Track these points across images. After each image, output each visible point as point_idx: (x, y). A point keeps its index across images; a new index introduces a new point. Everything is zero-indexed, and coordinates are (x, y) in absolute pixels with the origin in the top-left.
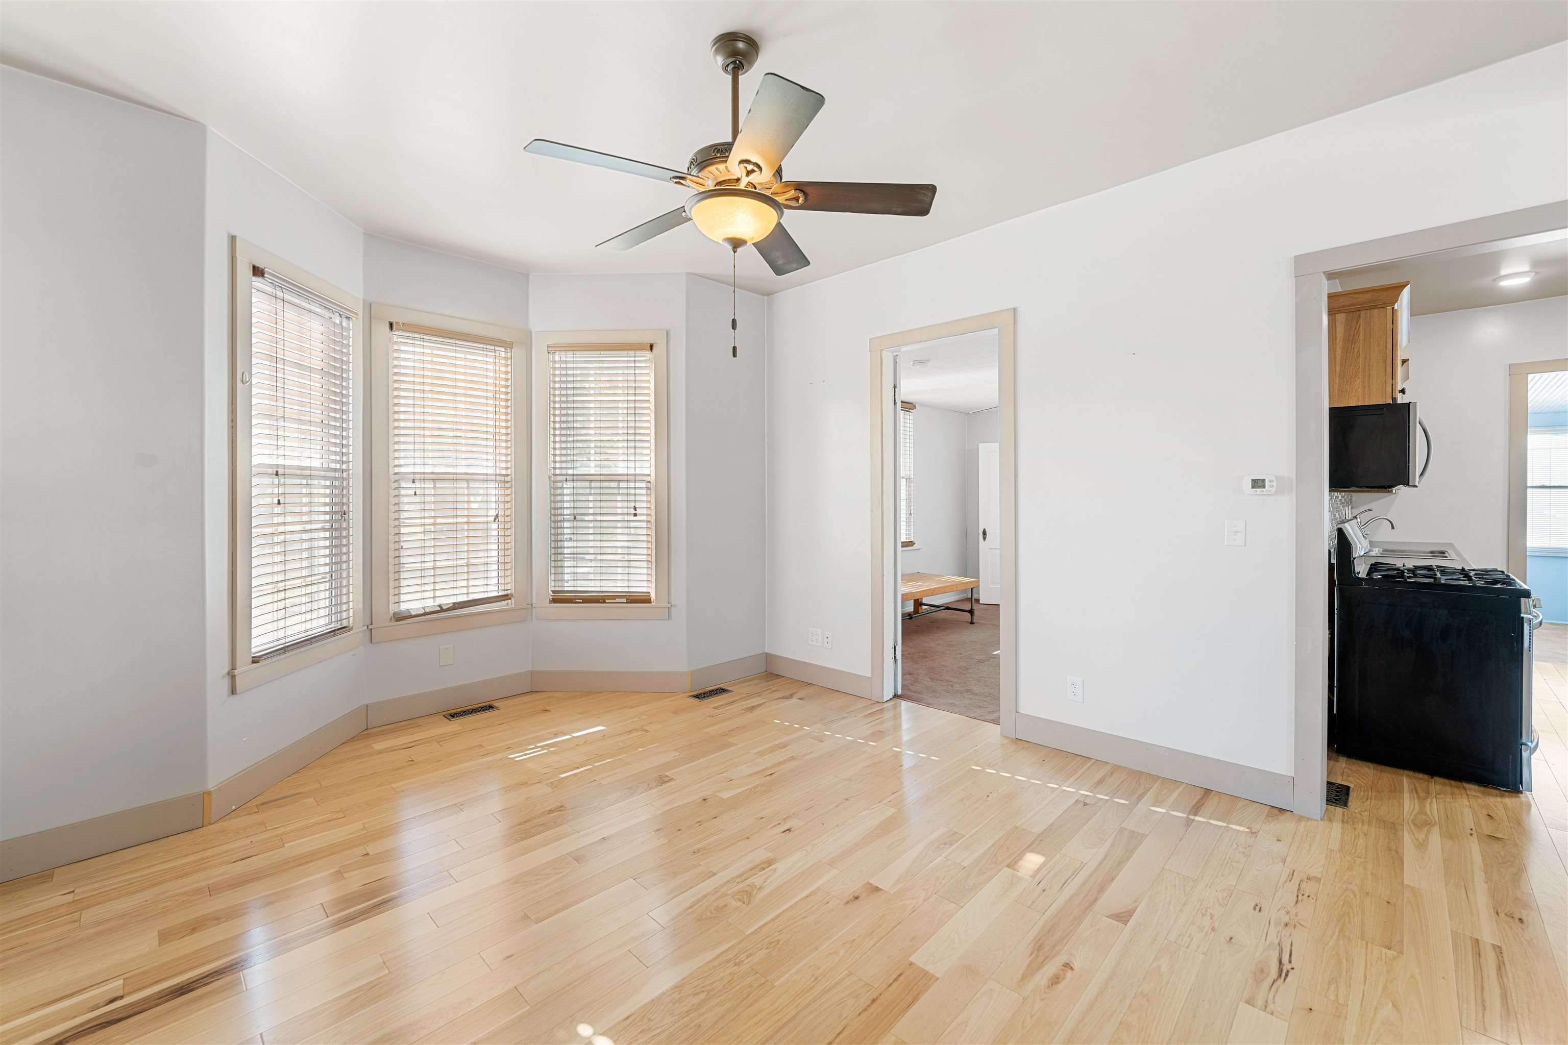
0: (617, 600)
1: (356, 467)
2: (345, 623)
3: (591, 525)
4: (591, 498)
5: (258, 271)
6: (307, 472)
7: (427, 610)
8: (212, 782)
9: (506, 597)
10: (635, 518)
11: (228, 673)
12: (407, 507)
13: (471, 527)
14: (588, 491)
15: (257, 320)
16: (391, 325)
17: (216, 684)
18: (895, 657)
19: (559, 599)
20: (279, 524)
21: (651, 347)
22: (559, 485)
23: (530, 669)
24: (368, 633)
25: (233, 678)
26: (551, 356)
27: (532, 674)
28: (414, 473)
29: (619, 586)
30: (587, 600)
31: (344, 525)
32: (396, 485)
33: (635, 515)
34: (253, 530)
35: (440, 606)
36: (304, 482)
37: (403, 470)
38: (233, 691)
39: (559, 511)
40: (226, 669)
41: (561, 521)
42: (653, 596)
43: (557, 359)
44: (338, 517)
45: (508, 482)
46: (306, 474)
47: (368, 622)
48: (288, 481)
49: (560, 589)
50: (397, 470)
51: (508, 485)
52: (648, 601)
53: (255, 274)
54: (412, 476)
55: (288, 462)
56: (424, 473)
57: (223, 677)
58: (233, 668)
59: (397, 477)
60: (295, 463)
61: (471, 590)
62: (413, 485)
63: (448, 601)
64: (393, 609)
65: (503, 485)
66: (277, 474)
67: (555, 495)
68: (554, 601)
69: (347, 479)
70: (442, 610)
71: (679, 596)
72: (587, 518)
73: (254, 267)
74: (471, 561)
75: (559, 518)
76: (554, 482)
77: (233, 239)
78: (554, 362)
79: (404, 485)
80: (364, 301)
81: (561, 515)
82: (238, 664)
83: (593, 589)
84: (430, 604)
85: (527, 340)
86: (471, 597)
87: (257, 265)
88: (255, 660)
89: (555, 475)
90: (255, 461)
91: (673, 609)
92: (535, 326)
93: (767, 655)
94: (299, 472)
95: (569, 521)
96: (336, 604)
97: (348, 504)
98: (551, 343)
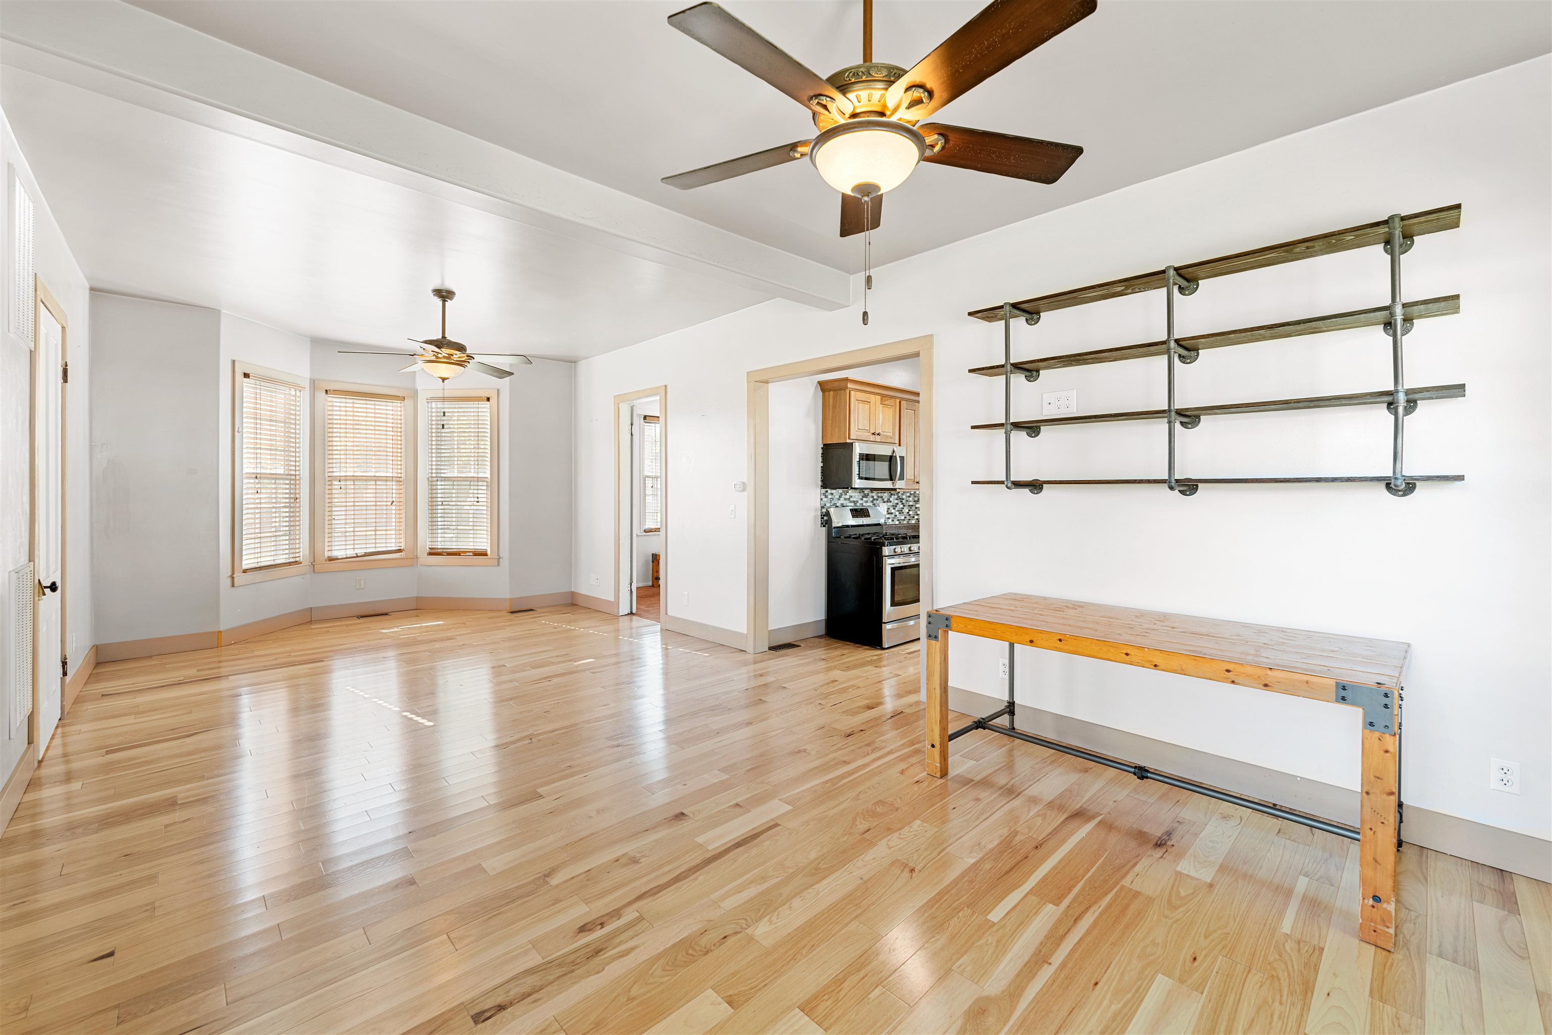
0: (467, 554)
1: (305, 473)
2: (297, 559)
3: (454, 508)
4: (454, 491)
5: (246, 375)
6: (274, 476)
7: (348, 556)
8: (222, 628)
9: (400, 551)
10: (478, 504)
11: (231, 576)
12: (336, 496)
13: (378, 508)
14: (451, 487)
15: (246, 394)
16: (327, 391)
17: (225, 581)
18: (631, 590)
19: (433, 553)
20: (258, 503)
21: (488, 399)
22: (434, 483)
23: (415, 595)
24: (312, 566)
25: (233, 578)
26: (430, 405)
27: (418, 599)
28: (340, 476)
29: (471, 546)
30: (449, 554)
31: (298, 505)
32: (330, 483)
33: (478, 502)
34: (244, 506)
35: (356, 554)
36: (273, 481)
37: (335, 474)
38: (233, 585)
39: (434, 499)
40: (230, 574)
41: (436, 505)
42: (489, 553)
43: (434, 406)
44: (292, 500)
45: (401, 481)
46: (275, 477)
47: (312, 561)
48: (262, 481)
49: (435, 547)
50: (331, 474)
51: (401, 483)
52: (486, 555)
53: (245, 377)
54: (339, 478)
55: (263, 471)
56: (346, 476)
57: (228, 577)
58: (233, 573)
59: (330, 479)
60: (268, 471)
61: (377, 545)
62: (339, 483)
63: (360, 552)
64: (327, 554)
65: (398, 483)
66: (256, 478)
67: (431, 489)
68: (430, 554)
69: (299, 480)
70: (357, 557)
71: (505, 552)
72: (451, 503)
73: (244, 373)
74: (378, 528)
75: (434, 503)
76: (431, 481)
77: (234, 362)
78: (432, 408)
79: (335, 483)
80: (310, 379)
81: (436, 501)
82: (236, 572)
83: (454, 547)
84: (350, 553)
85: (414, 394)
86: (378, 550)
87: (246, 372)
88: (245, 571)
89: (432, 477)
90: (244, 471)
91: (501, 560)
92: (419, 386)
93: (572, 592)
94: (269, 476)
95: (440, 505)
96: (292, 549)
97: (299, 493)
98: (429, 397)
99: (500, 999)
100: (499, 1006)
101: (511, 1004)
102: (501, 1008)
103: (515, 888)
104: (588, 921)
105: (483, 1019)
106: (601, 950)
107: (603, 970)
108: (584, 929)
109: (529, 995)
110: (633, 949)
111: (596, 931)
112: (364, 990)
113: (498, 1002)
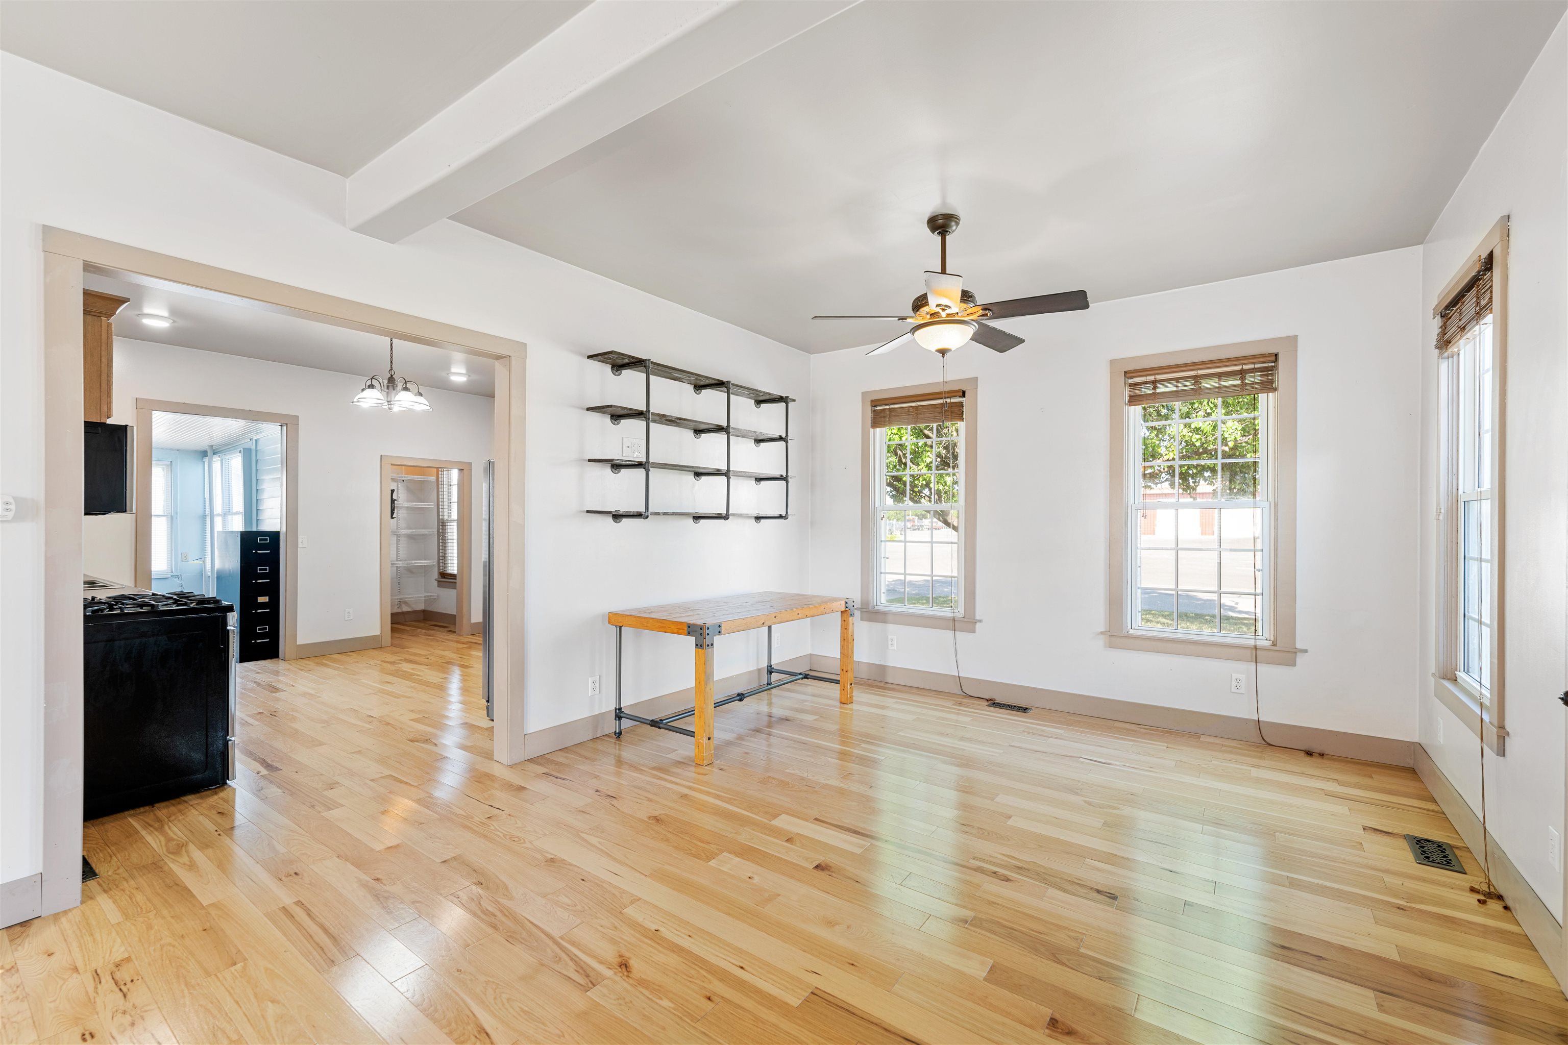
99: (1095, 894)
100: (1098, 893)
101: (1092, 889)
102: (1098, 891)
103: (997, 935)
104: (998, 880)
105: (1113, 896)
106: (1015, 866)
107: (1030, 861)
108: (1007, 879)
109: (1078, 884)
110: (1004, 855)
111: (1003, 874)
112: (1167, 965)
113: (1097, 894)
